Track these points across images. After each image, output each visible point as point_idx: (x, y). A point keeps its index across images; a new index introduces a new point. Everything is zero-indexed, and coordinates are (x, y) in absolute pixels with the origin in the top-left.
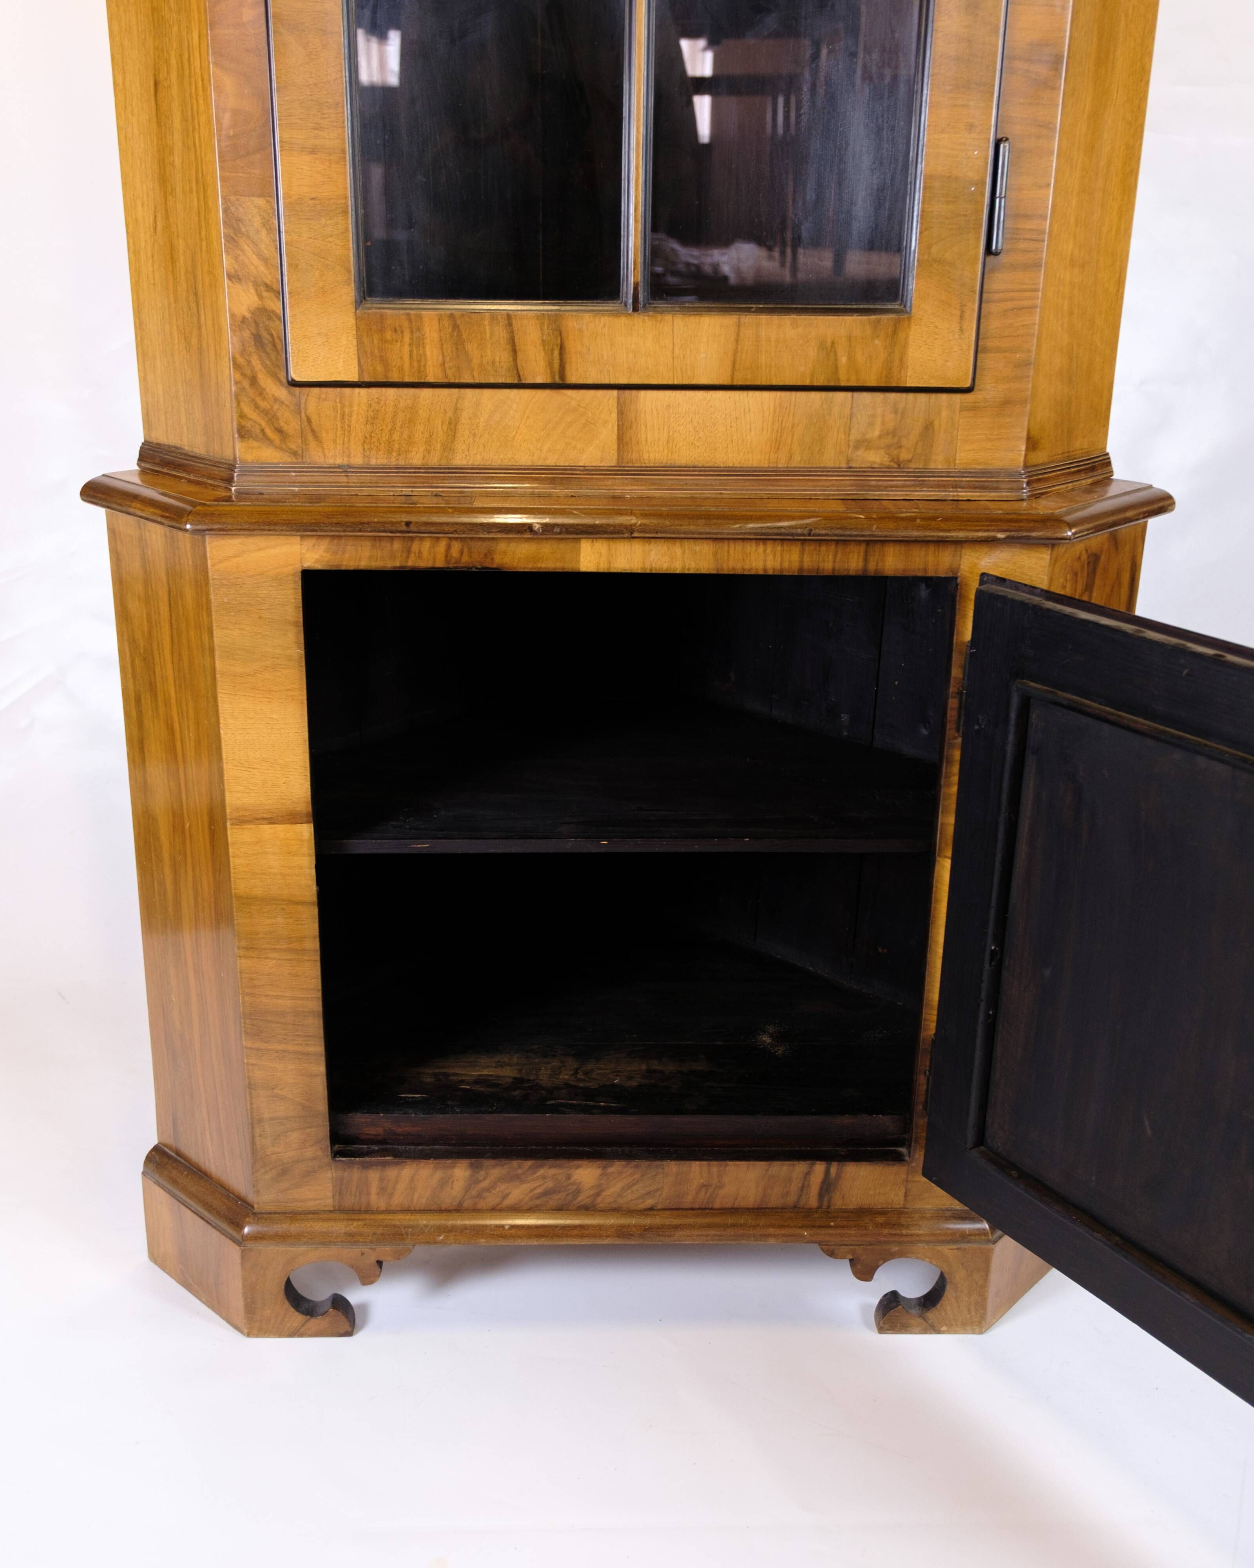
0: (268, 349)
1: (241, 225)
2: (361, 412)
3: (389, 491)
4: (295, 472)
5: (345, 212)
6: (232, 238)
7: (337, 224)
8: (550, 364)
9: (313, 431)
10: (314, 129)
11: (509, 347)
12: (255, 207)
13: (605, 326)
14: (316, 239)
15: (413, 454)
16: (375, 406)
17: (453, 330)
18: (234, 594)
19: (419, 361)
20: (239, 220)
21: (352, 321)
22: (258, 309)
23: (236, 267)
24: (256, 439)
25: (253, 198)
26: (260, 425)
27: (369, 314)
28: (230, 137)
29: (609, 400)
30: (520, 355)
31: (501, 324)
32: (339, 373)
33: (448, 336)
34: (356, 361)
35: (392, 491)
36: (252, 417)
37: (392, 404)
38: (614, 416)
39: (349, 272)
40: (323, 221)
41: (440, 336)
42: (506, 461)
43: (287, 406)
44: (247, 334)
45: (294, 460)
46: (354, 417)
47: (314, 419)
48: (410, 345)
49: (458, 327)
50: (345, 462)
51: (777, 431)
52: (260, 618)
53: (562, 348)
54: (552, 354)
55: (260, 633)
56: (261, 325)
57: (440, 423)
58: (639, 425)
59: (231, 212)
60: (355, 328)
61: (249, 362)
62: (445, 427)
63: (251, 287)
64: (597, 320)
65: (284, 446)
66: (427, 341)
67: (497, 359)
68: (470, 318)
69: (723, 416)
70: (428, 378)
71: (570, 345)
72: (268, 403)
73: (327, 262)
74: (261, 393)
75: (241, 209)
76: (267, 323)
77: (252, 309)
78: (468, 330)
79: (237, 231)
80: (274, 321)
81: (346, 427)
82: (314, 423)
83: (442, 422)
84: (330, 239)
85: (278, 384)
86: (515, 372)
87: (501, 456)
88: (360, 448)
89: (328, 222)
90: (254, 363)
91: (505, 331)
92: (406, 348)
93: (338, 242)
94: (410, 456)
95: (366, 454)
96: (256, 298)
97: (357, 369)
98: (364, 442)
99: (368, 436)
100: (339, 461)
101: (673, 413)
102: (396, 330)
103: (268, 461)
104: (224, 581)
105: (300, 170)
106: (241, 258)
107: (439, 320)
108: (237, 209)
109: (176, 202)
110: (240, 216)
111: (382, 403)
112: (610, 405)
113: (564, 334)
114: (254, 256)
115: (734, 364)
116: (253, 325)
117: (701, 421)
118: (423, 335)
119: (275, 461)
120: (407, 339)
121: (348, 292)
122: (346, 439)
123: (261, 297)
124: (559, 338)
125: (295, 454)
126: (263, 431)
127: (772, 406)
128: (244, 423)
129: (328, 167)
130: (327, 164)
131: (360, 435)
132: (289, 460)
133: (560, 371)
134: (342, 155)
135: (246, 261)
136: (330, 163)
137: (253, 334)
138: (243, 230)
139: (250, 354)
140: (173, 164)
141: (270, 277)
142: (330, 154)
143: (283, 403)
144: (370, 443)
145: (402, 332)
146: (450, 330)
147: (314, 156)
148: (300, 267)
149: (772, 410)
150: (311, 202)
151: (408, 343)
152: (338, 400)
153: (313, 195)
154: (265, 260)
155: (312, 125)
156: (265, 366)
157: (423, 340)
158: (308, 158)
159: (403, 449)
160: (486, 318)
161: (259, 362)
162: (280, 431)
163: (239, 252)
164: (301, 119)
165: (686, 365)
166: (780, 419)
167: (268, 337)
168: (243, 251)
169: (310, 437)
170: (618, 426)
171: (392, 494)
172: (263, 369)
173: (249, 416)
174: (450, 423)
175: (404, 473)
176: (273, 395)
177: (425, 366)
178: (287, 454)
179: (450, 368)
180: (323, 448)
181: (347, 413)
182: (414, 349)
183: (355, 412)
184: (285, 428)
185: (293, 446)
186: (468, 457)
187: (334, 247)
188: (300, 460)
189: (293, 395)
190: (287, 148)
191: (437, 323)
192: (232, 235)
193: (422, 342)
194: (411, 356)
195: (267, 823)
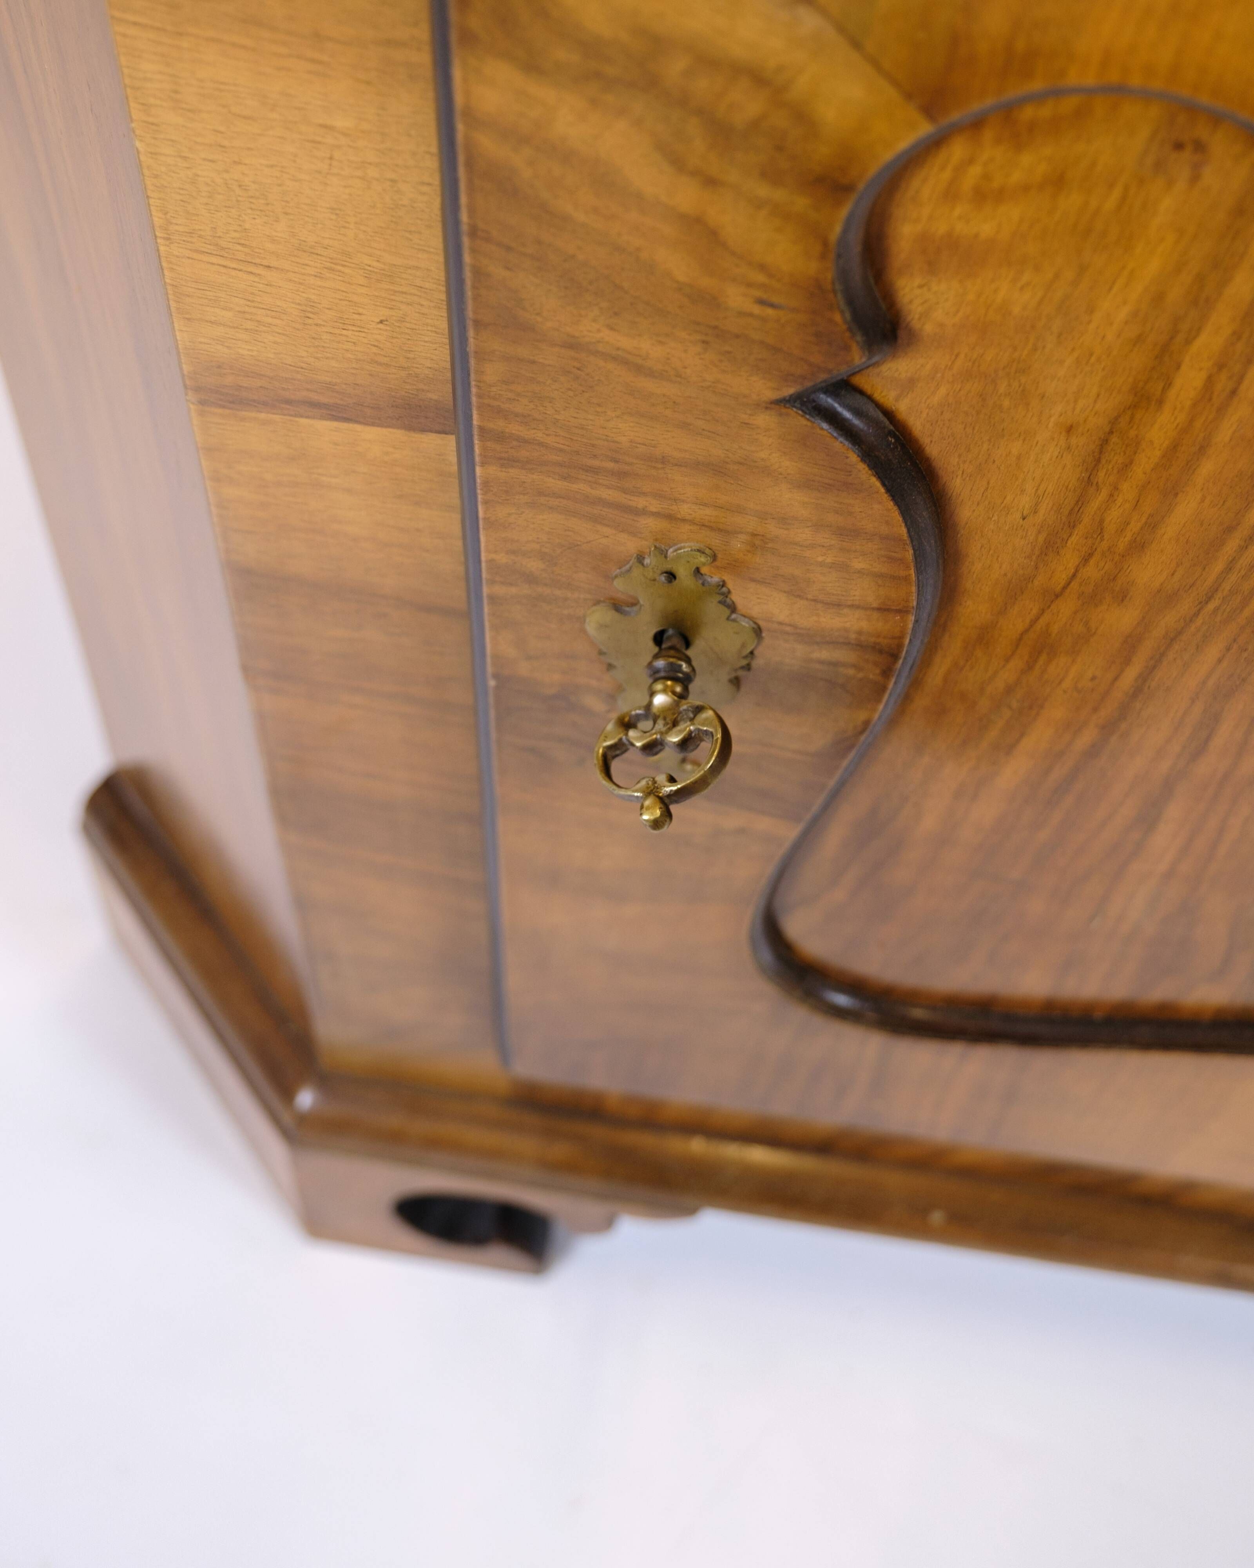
195: (322, 418)
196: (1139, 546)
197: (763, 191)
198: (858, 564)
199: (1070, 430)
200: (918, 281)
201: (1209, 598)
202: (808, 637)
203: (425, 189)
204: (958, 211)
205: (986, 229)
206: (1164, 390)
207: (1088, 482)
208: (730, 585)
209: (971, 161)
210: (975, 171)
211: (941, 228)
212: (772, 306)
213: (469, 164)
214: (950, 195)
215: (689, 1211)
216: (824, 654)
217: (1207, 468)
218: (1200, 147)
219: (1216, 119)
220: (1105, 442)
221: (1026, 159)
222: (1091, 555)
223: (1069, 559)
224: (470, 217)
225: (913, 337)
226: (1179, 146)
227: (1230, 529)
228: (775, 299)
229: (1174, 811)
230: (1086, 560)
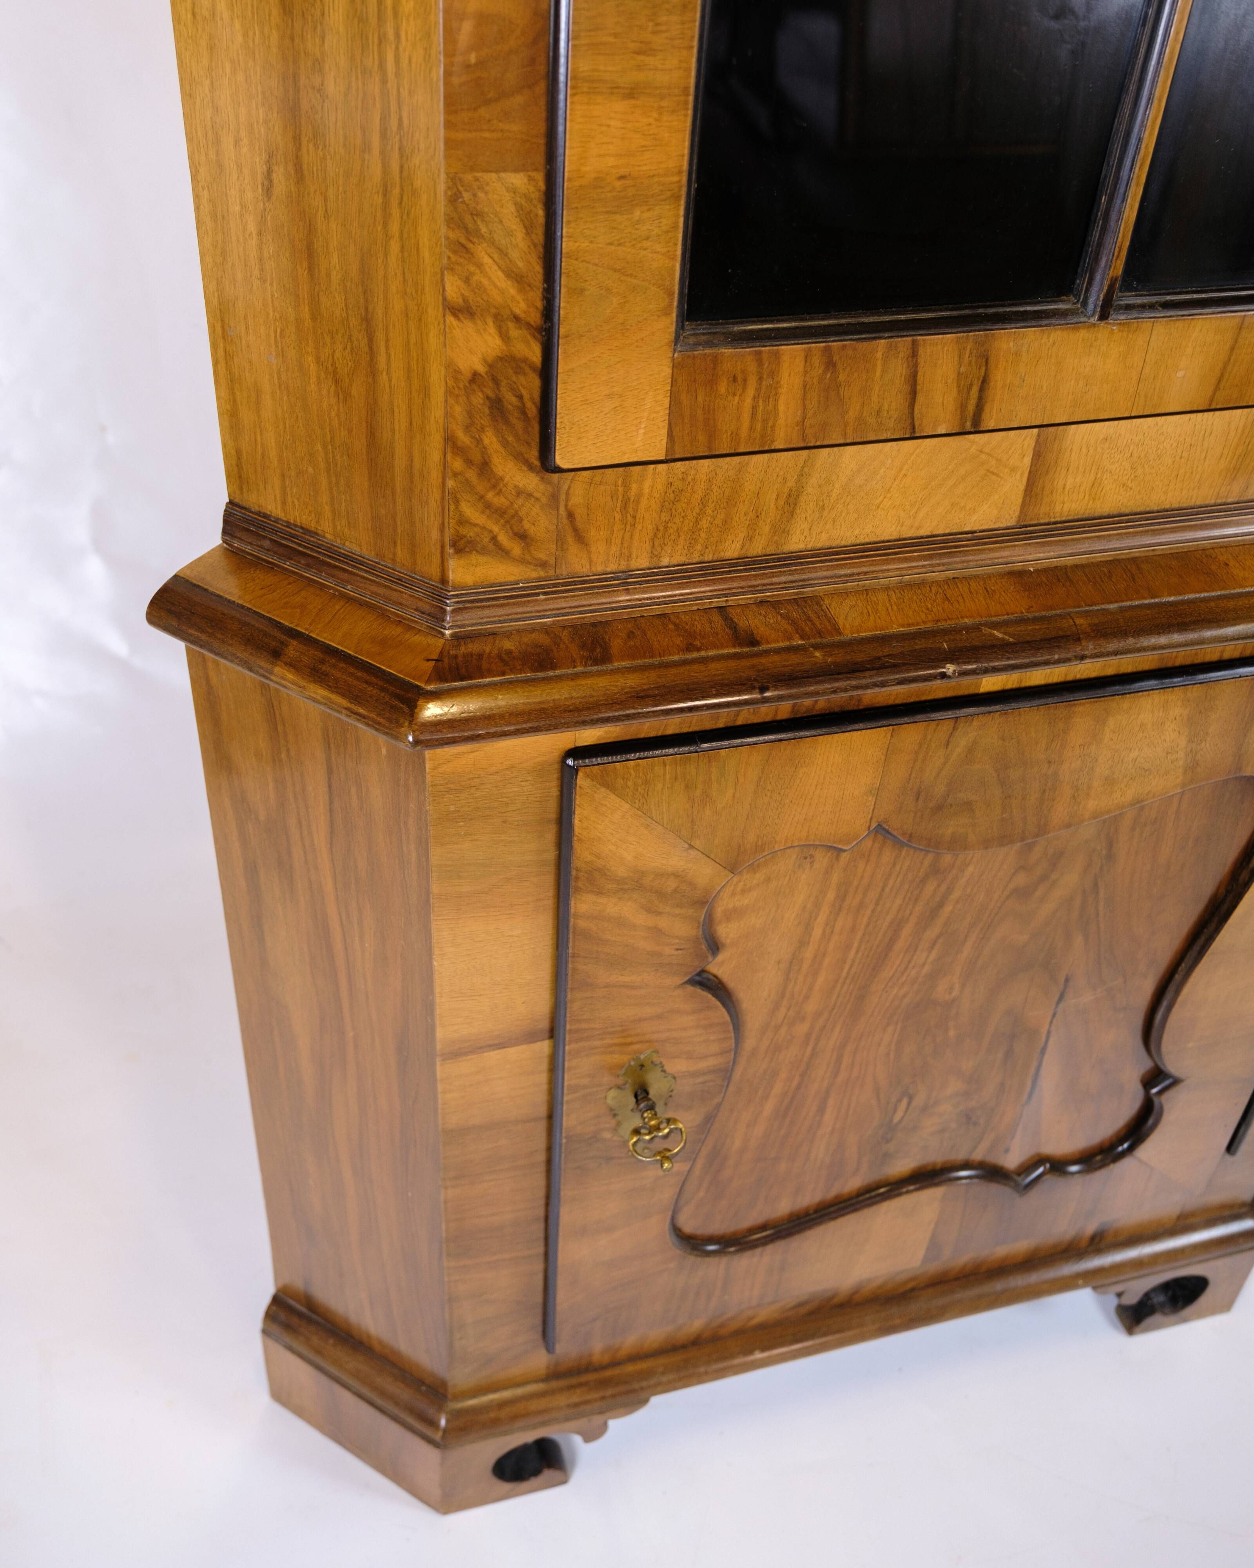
0: (513, 420)
1: (479, 222)
2: (657, 495)
3: (692, 605)
4: (545, 594)
5: (678, 197)
6: (463, 245)
7: (660, 217)
8: (963, 407)
9: (575, 530)
10: (638, 53)
11: (907, 388)
12: (508, 189)
13: (1054, 344)
14: (620, 245)
15: (727, 544)
16: (678, 484)
17: (827, 369)
18: (467, 798)
19: (765, 421)
20: (477, 214)
21: (667, 371)
22: (501, 359)
23: (466, 294)
24: (483, 551)
25: (503, 175)
26: (491, 531)
27: (694, 357)
28: (469, 66)
29: (1024, 440)
30: (920, 398)
31: (901, 355)
32: (636, 451)
33: (815, 381)
34: (664, 431)
35: (696, 604)
36: (478, 522)
37: (705, 478)
38: (1027, 460)
39: (671, 294)
40: (637, 213)
41: (804, 381)
42: (862, 537)
43: (537, 499)
44: (478, 399)
45: (542, 574)
46: (644, 503)
47: (580, 514)
48: (754, 398)
49: (835, 365)
50: (623, 567)
51: (1240, 456)
52: (504, 822)
53: (985, 382)
54: (969, 391)
55: (503, 840)
56: (504, 383)
57: (774, 496)
58: (1059, 469)
59: (463, 202)
60: (670, 380)
61: (479, 441)
62: (781, 503)
63: (491, 324)
64: (1045, 336)
65: (528, 557)
66: (783, 390)
67: (886, 406)
68: (854, 350)
69: (1175, 445)
70: (776, 443)
71: (998, 378)
72: (506, 498)
73: (635, 281)
74: (496, 483)
75: (481, 195)
76: (514, 379)
77: (490, 359)
78: (848, 369)
79: (471, 234)
80: (525, 374)
81: (629, 518)
82: (578, 517)
83: (778, 496)
84: (645, 244)
85: (525, 468)
86: (908, 421)
87: (856, 532)
88: (648, 546)
89: (646, 215)
90: (486, 441)
91: (905, 365)
92: (748, 401)
93: (658, 247)
94: (722, 547)
95: (655, 553)
96: (498, 341)
97: (664, 442)
98: (655, 535)
99: (661, 528)
100: (612, 567)
101: (1109, 448)
102: (735, 379)
103: (502, 580)
104: (452, 786)
105: (604, 129)
106: (476, 278)
107: (806, 357)
108: (475, 195)
109: (324, 158)
110: (478, 208)
111: (690, 478)
112: (1025, 446)
113: (992, 362)
114: (500, 273)
115: (1219, 381)
116: (491, 384)
117: (1143, 455)
118: (778, 382)
119: (512, 579)
120: (751, 392)
121: (667, 325)
122: (627, 535)
123: (504, 336)
124: (984, 368)
125: (543, 565)
126: (494, 539)
127: (1241, 425)
128: (463, 531)
129: (656, 120)
130: (655, 114)
131: (650, 527)
132: (534, 575)
133: (974, 415)
134: (682, 98)
135: (485, 282)
136: (660, 114)
137: (488, 398)
138: (484, 230)
139: (482, 429)
140: (319, 91)
141: (523, 305)
142: (662, 97)
143: (530, 495)
144: (664, 536)
145: (745, 380)
146: (821, 371)
147: (633, 102)
148: (587, 293)
149: (1240, 431)
150: (618, 184)
151: (752, 396)
152: (620, 482)
153: (623, 171)
154: (518, 279)
155: (632, 46)
156: (505, 443)
157: (776, 388)
158: (620, 106)
159: (712, 539)
160: (880, 348)
161: (495, 439)
162: (522, 537)
163: (472, 268)
164: (615, 35)
165: (1154, 389)
166: (1247, 442)
167: (514, 400)
168: (480, 266)
169: (570, 540)
170: (1030, 472)
171: (695, 608)
172: (502, 450)
173: (473, 520)
174: (789, 496)
175: (714, 574)
176: (516, 486)
177: (773, 427)
178: (532, 567)
179: (811, 426)
180: (589, 552)
181: (632, 499)
182: (761, 403)
183: (646, 496)
184: (532, 530)
185: (542, 556)
186: (808, 539)
187: (651, 255)
188: (551, 573)
189: (550, 483)
190: (585, 90)
191: (803, 363)
192: (463, 241)
193: (773, 393)
194: (753, 415)
195: (494, 1050)
196: (807, 997)
197: (677, 911)
198: (712, 1038)
199: (779, 962)
200: (723, 926)
201: (833, 1009)
202: (694, 1074)
203: (545, 948)
204: (736, 899)
205: (746, 902)
206: (809, 938)
207: (787, 979)
208: (664, 1063)
209: (740, 881)
210: (741, 884)
211: (731, 906)
212: (681, 949)
213: (574, 932)
214: (733, 894)
215: (645, 1401)
216: (701, 1079)
217: (827, 960)
218: (812, 856)
219: (816, 846)
220: (791, 962)
221: (758, 875)
222: (790, 1007)
223: (783, 1010)
224: (573, 950)
225: (723, 945)
226: (805, 858)
227: (837, 981)
228: (682, 947)
229: (831, 1102)
230: (788, 1010)
